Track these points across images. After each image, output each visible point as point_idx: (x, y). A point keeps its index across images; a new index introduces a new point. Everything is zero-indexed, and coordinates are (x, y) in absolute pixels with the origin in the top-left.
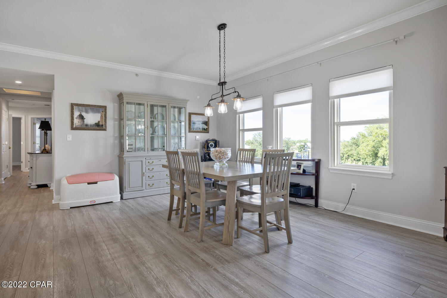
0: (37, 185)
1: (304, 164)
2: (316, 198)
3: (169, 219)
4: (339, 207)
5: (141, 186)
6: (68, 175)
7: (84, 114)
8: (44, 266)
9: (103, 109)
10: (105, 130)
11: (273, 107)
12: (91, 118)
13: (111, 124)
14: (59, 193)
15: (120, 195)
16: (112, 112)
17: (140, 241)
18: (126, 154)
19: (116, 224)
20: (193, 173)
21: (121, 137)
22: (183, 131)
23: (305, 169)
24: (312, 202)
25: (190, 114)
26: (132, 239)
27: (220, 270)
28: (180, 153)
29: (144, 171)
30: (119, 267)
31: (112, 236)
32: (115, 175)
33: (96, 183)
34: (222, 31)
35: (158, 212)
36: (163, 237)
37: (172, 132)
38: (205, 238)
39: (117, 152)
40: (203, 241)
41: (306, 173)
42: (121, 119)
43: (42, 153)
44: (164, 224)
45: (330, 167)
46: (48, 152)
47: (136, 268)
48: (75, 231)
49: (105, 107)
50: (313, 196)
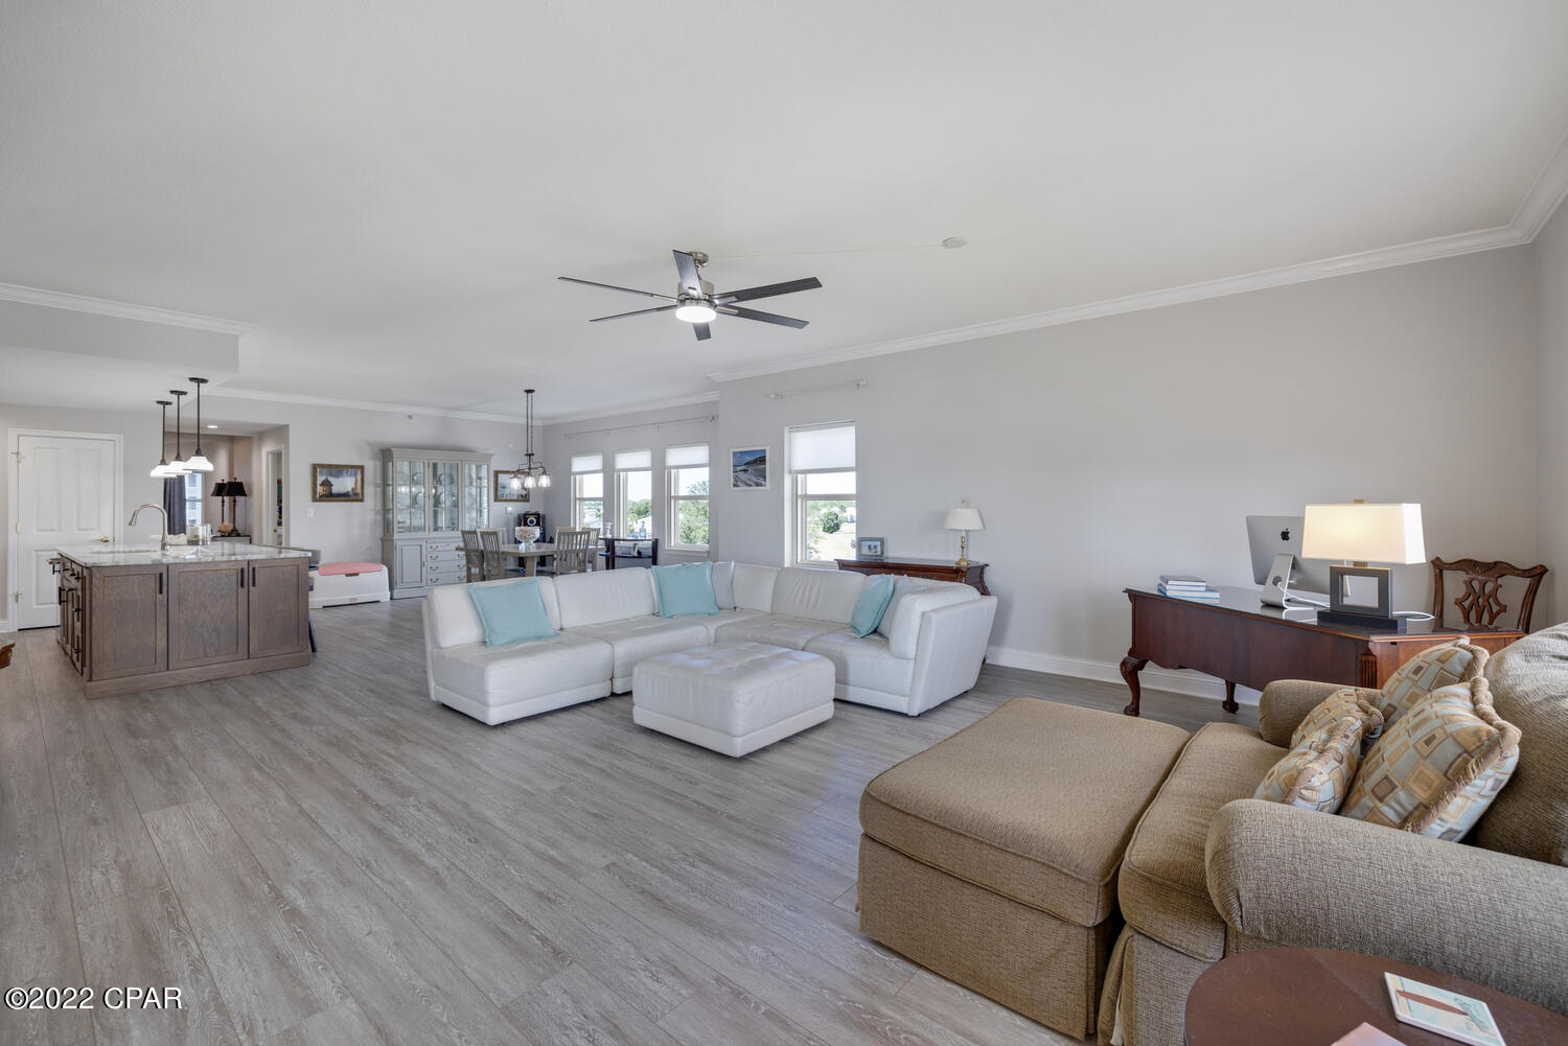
1: (640, 545)
5: (419, 580)
7: (331, 479)
9: (359, 470)
10: (362, 500)
11: (615, 469)
12: (342, 484)
13: (371, 492)
15: (389, 593)
16: (372, 474)
18: (394, 536)
20: (493, 553)
21: (386, 511)
22: (485, 498)
25: (497, 473)
28: (479, 535)
29: (424, 559)
32: (381, 564)
33: (357, 574)
34: (530, 395)
37: (467, 502)
39: (379, 532)
42: (385, 484)
49: (362, 468)
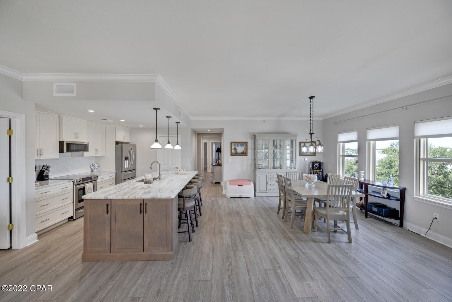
0: (215, 182)
2: (401, 219)
3: (278, 213)
4: (422, 231)
5: (266, 190)
6: (229, 180)
7: (236, 147)
8: (222, 221)
9: (246, 143)
10: (247, 155)
11: (366, 140)
12: (240, 149)
13: (250, 152)
14: (225, 189)
15: (254, 194)
16: (250, 146)
17: (261, 220)
18: (258, 170)
19: (251, 210)
21: (255, 160)
22: (294, 155)
23: (388, 193)
24: (397, 222)
25: (300, 143)
26: (257, 219)
27: (296, 243)
29: (268, 181)
30: (250, 229)
31: (248, 215)
32: (252, 182)
33: (242, 186)
34: (312, 99)
35: (274, 207)
36: (273, 221)
38: (294, 226)
40: (293, 228)
41: (391, 198)
42: (255, 149)
43: (217, 165)
44: (275, 215)
45: (415, 196)
46: (220, 165)
47: (256, 231)
48: (233, 209)
50: (399, 217)
